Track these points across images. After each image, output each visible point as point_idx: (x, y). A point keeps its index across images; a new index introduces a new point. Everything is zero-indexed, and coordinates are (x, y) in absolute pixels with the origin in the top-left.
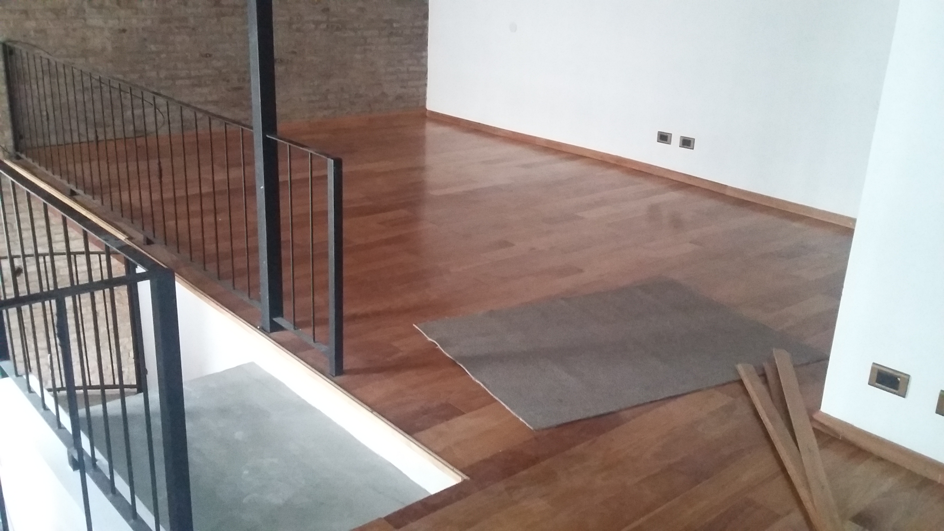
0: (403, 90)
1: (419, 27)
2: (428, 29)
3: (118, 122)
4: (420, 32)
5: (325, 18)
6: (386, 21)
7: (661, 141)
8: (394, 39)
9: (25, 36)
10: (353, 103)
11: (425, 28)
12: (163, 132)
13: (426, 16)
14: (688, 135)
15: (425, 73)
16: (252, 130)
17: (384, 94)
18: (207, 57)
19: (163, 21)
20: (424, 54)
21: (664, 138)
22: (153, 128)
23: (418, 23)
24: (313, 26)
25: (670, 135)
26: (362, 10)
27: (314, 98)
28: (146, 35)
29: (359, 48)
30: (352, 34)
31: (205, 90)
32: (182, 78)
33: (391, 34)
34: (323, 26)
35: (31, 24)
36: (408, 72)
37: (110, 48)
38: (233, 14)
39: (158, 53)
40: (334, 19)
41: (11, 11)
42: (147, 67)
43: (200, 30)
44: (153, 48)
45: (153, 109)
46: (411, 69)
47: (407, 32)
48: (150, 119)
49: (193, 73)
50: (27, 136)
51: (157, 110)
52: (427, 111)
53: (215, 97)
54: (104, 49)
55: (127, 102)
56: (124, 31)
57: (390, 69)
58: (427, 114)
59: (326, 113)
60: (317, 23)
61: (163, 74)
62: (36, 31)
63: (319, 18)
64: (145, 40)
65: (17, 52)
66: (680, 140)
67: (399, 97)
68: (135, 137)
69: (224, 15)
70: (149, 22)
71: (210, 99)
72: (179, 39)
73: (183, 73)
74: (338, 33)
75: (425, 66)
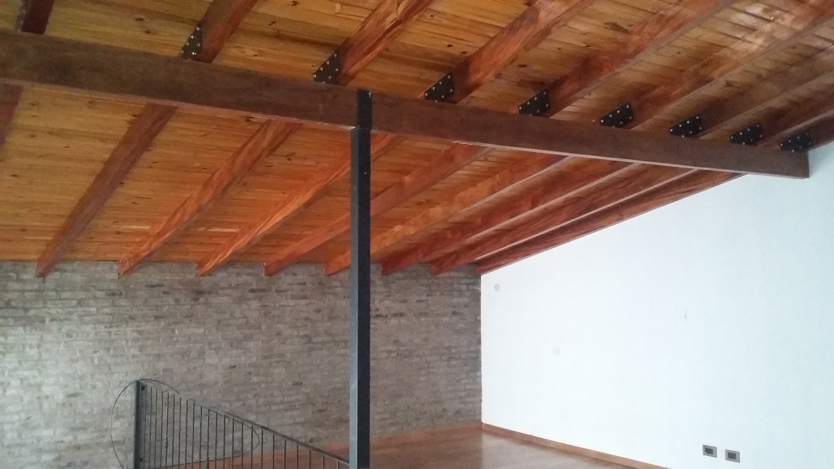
0: (462, 406)
1: (473, 352)
2: (481, 353)
3: (220, 444)
4: (474, 356)
5: (395, 348)
6: (446, 348)
7: (708, 454)
8: (454, 362)
9: (155, 374)
10: (417, 419)
11: (478, 352)
12: (257, 452)
13: (479, 342)
14: (733, 448)
15: (480, 391)
16: (347, 464)
17: (444, 410)
18: (298, 385)
19: (265, 358)
20: (478, 374)
21: (709, 451)
22: (249, 449)
23: (473, 348)
24: (385, 355)
25: (715, 448)
26: (426, 339)
27: (384, 416)
28: (252, 370)
29: (423, 372)
30: (417, 359)
31: (295, 413)
32: (277, 404)
33: (449, 359)
34: (394, 355)
35: (161, 365)
36: (465, 390)
37: (221, 382)
38: (321, 349)
39: (259, 383)
40: (404, 348)
41: (146, 355)
42: (249, 396)
43: (294, 363)
44: (255, 379)
45: (251, 430)
46: (468, 387)
47: (463, 356)
48: (247, 441)
49: (286, 399)
50: (147, 459)
51: (254, 433)
52: (483, 424)
53: (302, 419)
54: (216, 383)
55: (229, 427)
56: (234, 367)
57: (450, 388)
58: (483, 427)
59: (393, 429)
60: (389, 352)
61: (261, 401)
62: (165, 370)
63: (390, 348)
64: (250, 373)
65: (148, 389)
66: (725, 452)
67: (458, 412)
68: (233, 457)
69: (313, 349)
70: (254, 359)
71: (298, 420)
72: (276, 371)
73: (278, 400)
74: (406, 360)
75: (480, 383)
